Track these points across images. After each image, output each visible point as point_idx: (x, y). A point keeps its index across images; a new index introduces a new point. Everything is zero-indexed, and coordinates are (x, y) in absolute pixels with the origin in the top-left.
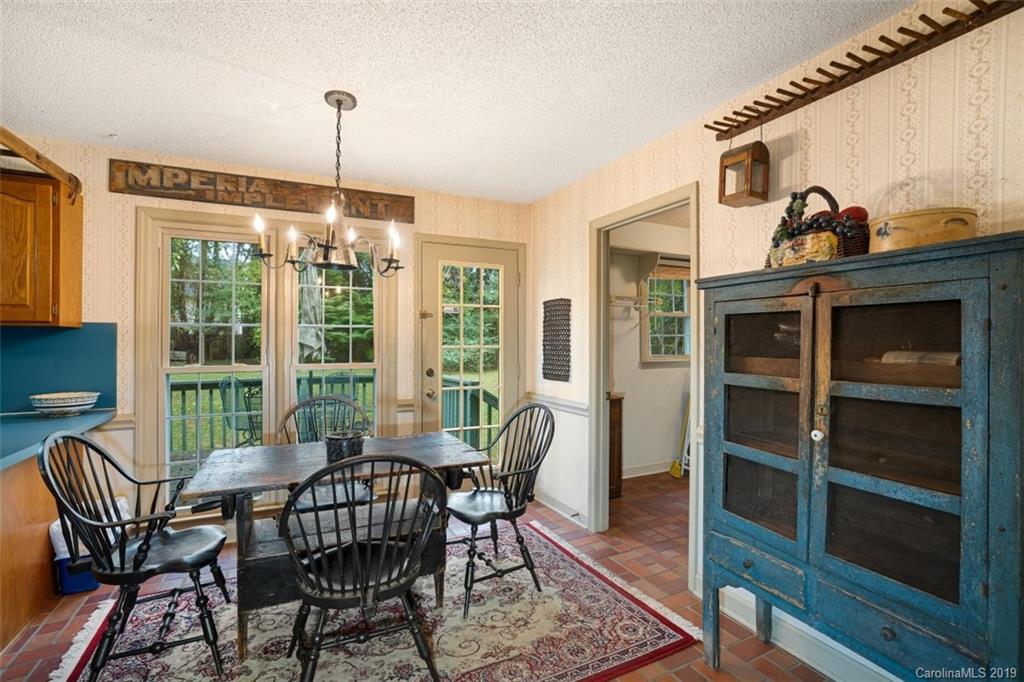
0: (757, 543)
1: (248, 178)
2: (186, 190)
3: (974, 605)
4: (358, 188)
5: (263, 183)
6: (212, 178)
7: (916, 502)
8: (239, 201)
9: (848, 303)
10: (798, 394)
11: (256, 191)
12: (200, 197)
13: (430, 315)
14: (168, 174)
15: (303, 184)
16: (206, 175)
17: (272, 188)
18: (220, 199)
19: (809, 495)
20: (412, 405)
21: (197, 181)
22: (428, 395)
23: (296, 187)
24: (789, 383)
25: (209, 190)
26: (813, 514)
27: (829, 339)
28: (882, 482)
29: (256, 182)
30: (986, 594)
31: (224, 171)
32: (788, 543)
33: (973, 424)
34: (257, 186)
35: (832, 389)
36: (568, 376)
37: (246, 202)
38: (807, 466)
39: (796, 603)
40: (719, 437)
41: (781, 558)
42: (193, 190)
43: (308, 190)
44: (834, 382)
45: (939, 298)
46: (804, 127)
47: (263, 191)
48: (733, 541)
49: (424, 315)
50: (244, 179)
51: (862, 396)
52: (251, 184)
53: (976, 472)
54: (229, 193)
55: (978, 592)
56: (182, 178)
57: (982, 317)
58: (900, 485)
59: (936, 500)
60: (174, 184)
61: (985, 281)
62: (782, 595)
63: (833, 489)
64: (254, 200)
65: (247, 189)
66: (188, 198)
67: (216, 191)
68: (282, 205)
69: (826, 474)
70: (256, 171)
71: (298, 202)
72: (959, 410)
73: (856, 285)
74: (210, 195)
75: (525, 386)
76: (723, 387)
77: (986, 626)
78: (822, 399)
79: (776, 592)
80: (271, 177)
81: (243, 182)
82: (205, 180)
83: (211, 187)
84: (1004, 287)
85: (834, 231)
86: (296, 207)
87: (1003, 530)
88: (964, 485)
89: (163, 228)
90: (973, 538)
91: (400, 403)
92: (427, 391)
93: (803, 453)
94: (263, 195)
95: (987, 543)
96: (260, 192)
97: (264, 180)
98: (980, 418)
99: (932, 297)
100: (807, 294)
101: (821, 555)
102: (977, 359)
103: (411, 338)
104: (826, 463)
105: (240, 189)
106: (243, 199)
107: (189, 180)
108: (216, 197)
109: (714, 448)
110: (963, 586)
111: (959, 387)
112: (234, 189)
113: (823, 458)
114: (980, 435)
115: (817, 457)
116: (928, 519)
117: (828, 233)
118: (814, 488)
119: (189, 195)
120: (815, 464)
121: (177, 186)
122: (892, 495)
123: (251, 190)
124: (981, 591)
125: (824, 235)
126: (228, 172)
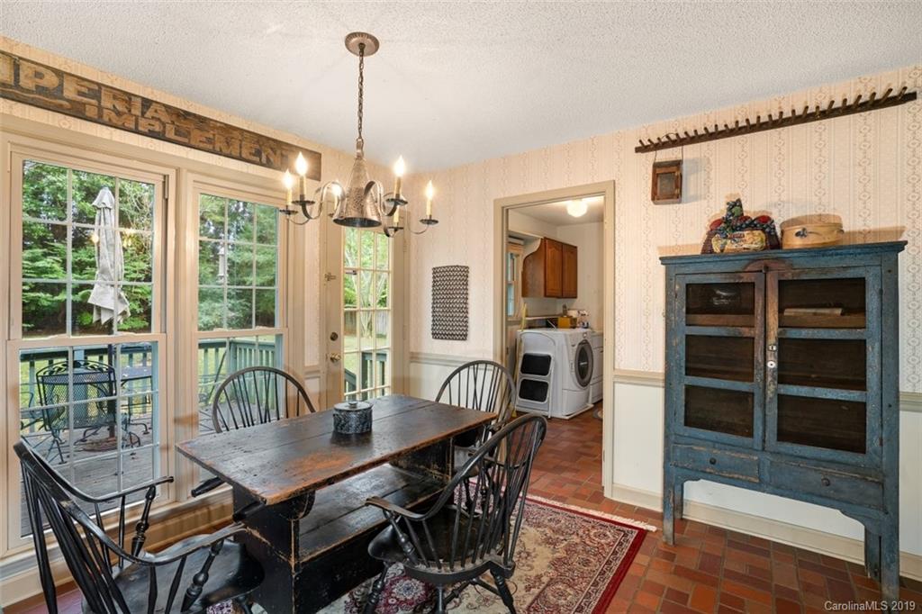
0: (717, 445)
1: (143, 98)
2: (56, 98)
3: (875, 452)
4: (269, 136)
5: (163, 109)
6: (96, 90)
7: (840, 398)
8: (133, 126)
9: (790, 278)
10: (753, 338)
11: (153, 118)
12: (77, 111)
13: (334, 278)
14: (25, 71)
15: (211, 120)
16: (86, 83)
17: (174, 118)
18: (106, 119)
19: (764, 406)
20: (318, 371)
21: (72, 89)
22: (332, 359)
23: (202, 121)
24: (746, 332)
25: (90, 104)
26: (766, 418)
27: (777, 300)
28: (817, 389)
29: (154, 106)
30: (881, 444)
31: (110, 85)
32: (747, 441)
33: (873, 348)
34: (156, 111)
35: (779, 334)
36: (466, 335)
37: (140, 129)
38: (761, 386)
39: (753, 479)
40: (681, 373)
41: (738, 452)
42: (68, 100)
43: (214, 128)
44: (781, 329)
45: (852, 276)
46: (707, 156)
47: (163, 119)
48: (695, 448)
49: (329, 277)
50: (139, 100)
51: (801, 337)
52: (148, 107)
53: (875, 375)
54: (119, 114)
55: (877, 444)
56: (50, 80)
57: (877, 287)
58: (829, 390)
59: (852, 395)
60: (37, 87)
61: (879, 268)
62: (741, 477)
63: (782, 399)
64: (151, 128)
65: (143, 113)
66: (58, 109)
67: (100, 108)
68: (186, 140)
69: (776, 389)
70: (152, 93)
71: (204, 139)
72: (865, 341)
73: (796, 267)
74: (92, 112)
75: (409, 348)
76: (684, 337)
77: (881, 462)
78: (772, 340)
79: (736, 476)
80: (175, 105)
81: (138, 103)
82: (84, 90)
83: (94, 102)
84: (890, 271)
85: (763, 230)
86: (201, 145)
87: (890, 406)
88: (868, 384)
89: (13, 144)
90: (874, 414)
91: (307, 370)
92: (330, 356)
93: (758, 377)
94: (164, 124)
95: (882, 415)
96: (159, 119)
97: (164, 105)
98: (877, 345)
99: (848, 276)
100: (761, 271)
101: (773, 443)
102: (874, 311)
103: (317, 300)
104: (776, 382)
105: (133, 112)
106: (137, 124)
107: (61, 85)
108: (101, 116)
109: (674, 382)
110: (868, 443)
111: (865, 328)
112: (126, 111)
113: (774, 378)
114: (877, 354)
115: (769, 379)
116: (844, 407)
117: (760, 232)
118: (768, 400)
119: (61, 105)
120: (768, 383)
121: (41, 90)
122: (824, 396)
123: (148, 114)
124: (878, 443)
125: (757, 232)
126: (114, 86)
